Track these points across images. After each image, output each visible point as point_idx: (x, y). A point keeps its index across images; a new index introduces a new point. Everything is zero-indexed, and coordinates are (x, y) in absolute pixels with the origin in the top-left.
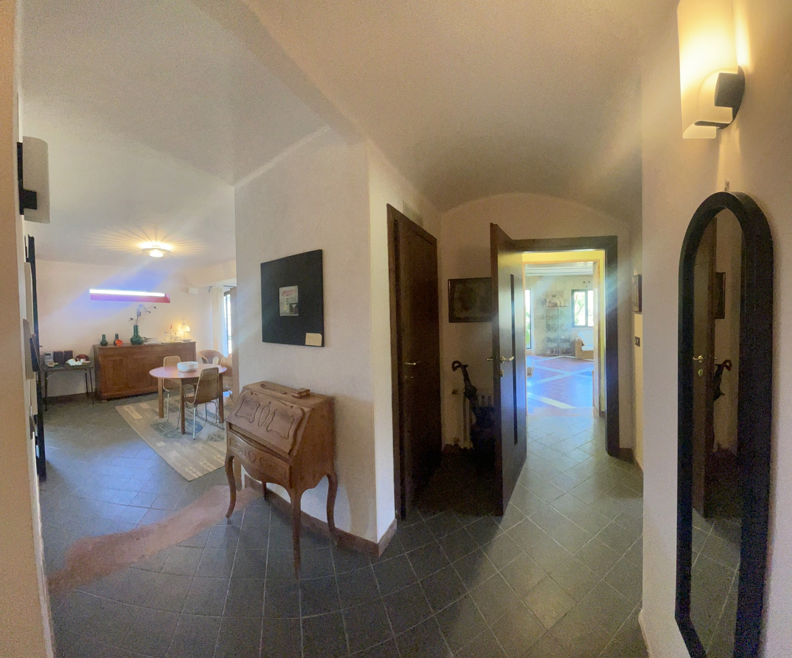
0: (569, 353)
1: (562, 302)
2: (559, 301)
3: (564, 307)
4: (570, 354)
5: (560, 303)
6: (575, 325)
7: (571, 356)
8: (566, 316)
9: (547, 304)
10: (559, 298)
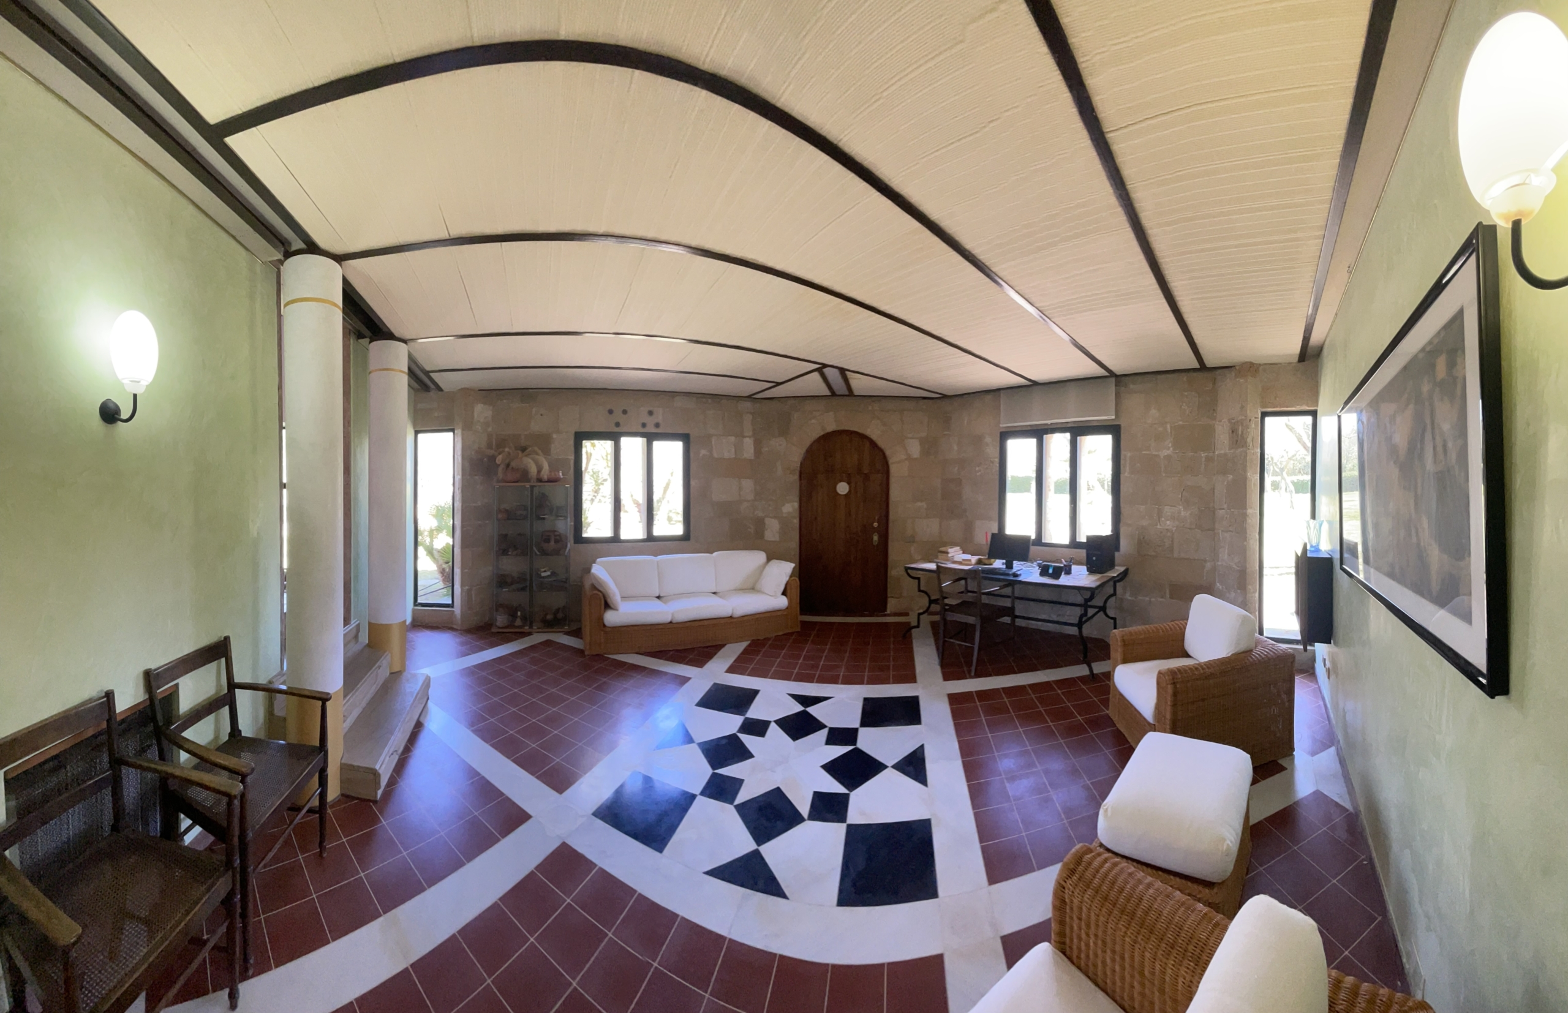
1: (546, 469)
2: (536, 462)
3: (549, 481)
5: (539, 472)
6: (583, 536)
7: (570, 634)
8: (558, 508)
9: (500, 475)
10: (537, 454)
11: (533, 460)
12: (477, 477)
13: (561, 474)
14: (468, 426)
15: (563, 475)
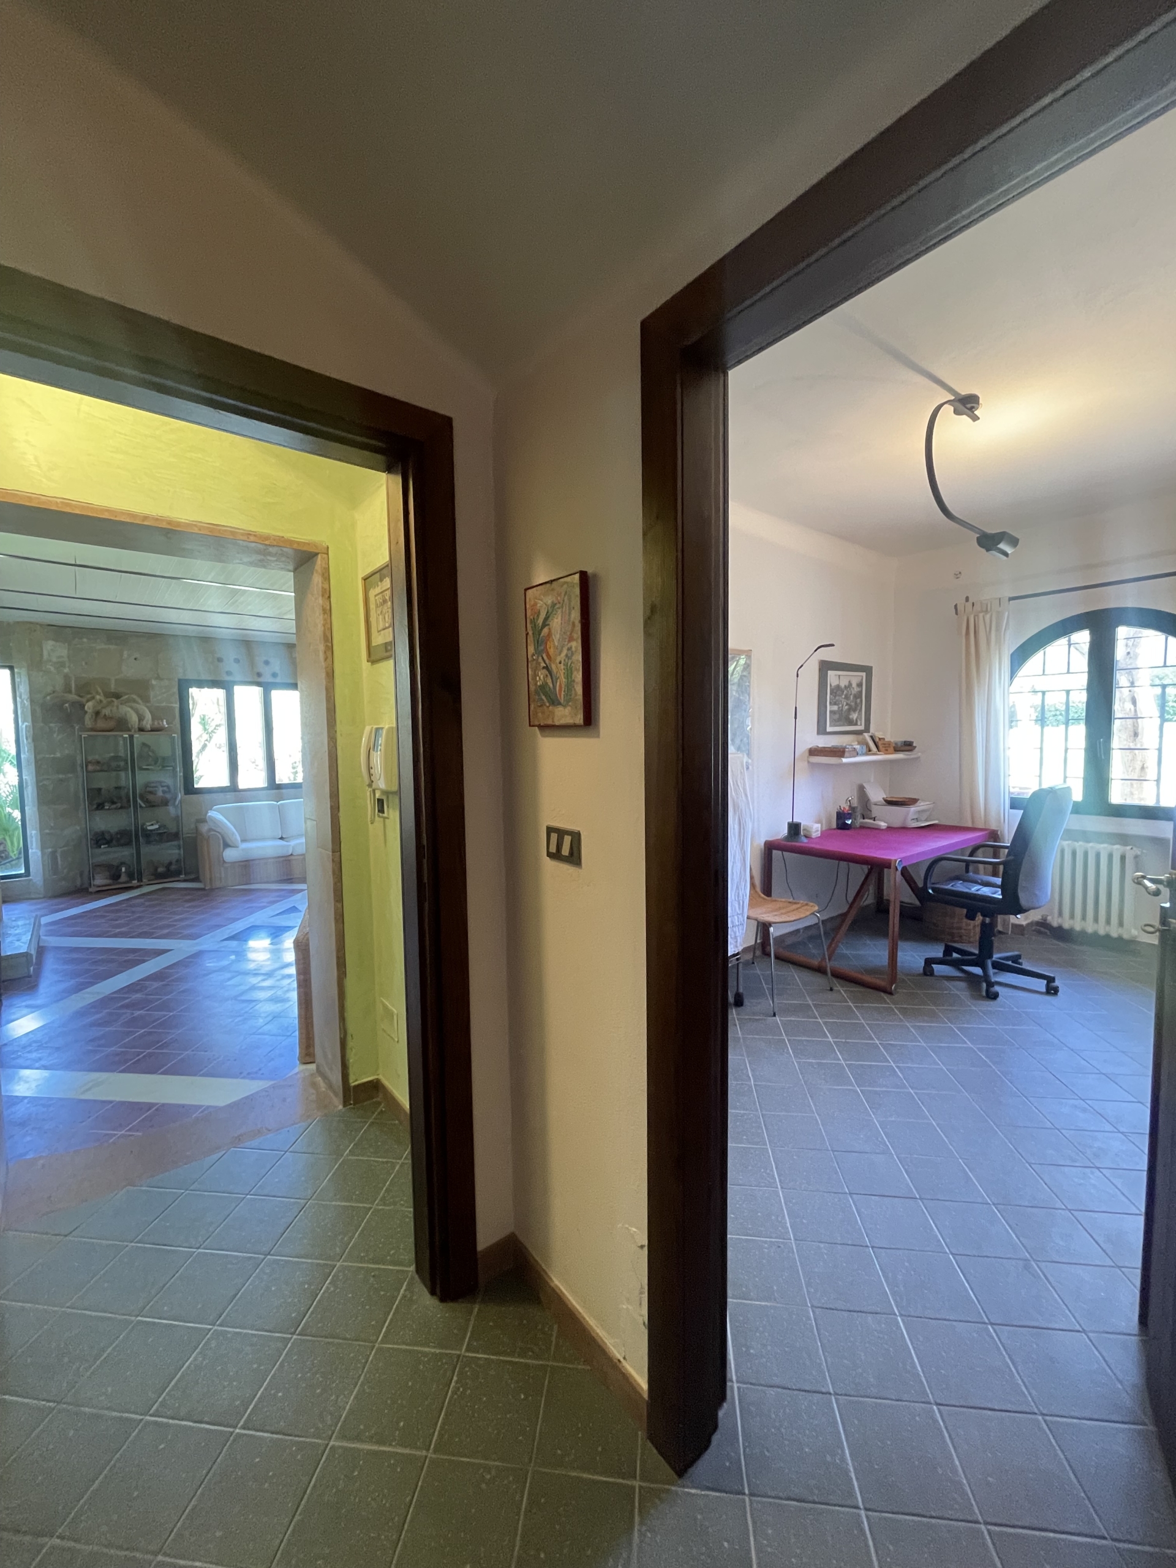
0: (178, 873)
1: (148, 716)
2: (137, 711)
3: (152, 730)
4: (182, 876)
5: (141, 719)
6: (196, 786)
7: (185, 881)
8: (164, 759)
9: (88, 721)
10: (134, 701)
11: (132, 708)
12: (52, 725)
13: (165, 723)
14: (35, 664)
15: (167, 723)
